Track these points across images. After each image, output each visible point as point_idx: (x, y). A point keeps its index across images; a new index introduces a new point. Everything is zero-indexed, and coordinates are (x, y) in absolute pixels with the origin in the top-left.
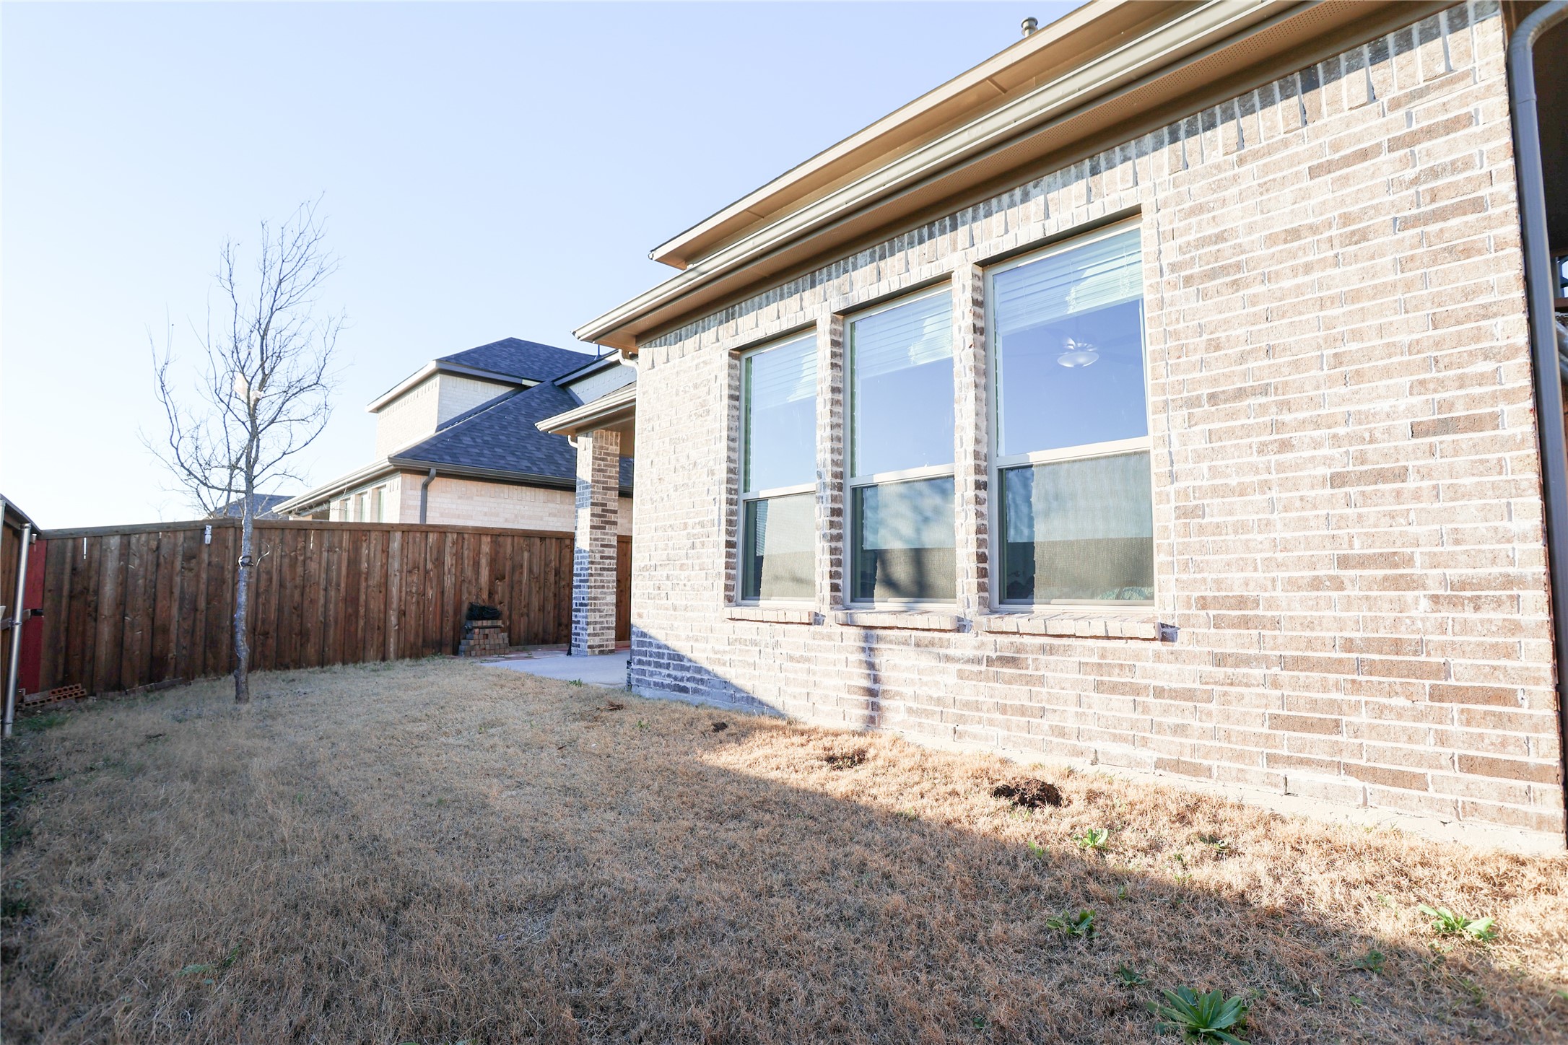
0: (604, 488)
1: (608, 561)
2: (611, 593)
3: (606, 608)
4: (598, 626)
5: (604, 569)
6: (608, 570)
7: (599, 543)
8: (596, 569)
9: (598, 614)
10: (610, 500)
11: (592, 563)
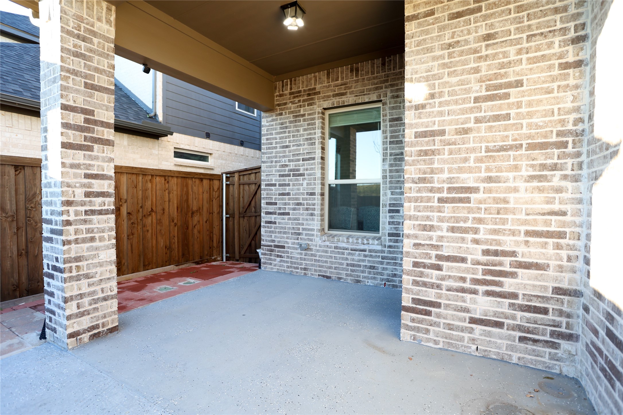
0: (86, 85)
1: (100, 200)
2: (108, 248)
3: (99, 270)
4: (86, 300)
5: (93, 212)
6: (100, 212)
7: (83, 172)
8: (77, 214)
9: (84, 282)
10: (101, 106)
11: (69, 203)
